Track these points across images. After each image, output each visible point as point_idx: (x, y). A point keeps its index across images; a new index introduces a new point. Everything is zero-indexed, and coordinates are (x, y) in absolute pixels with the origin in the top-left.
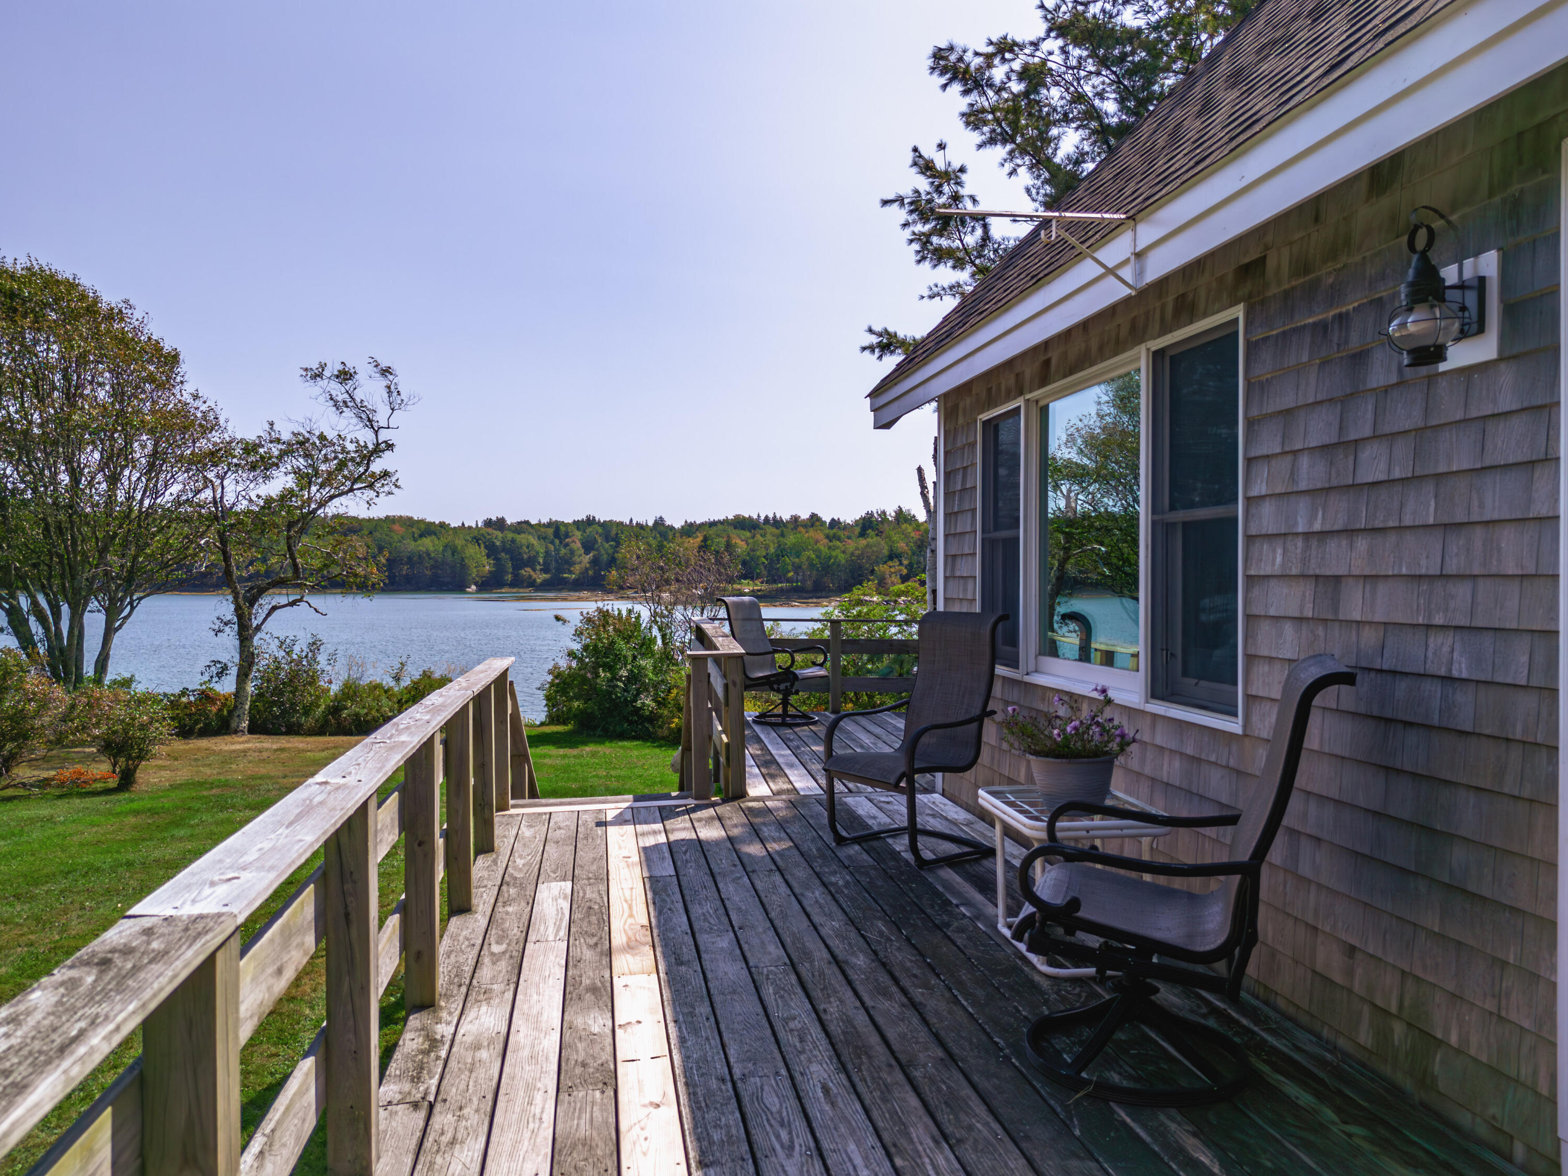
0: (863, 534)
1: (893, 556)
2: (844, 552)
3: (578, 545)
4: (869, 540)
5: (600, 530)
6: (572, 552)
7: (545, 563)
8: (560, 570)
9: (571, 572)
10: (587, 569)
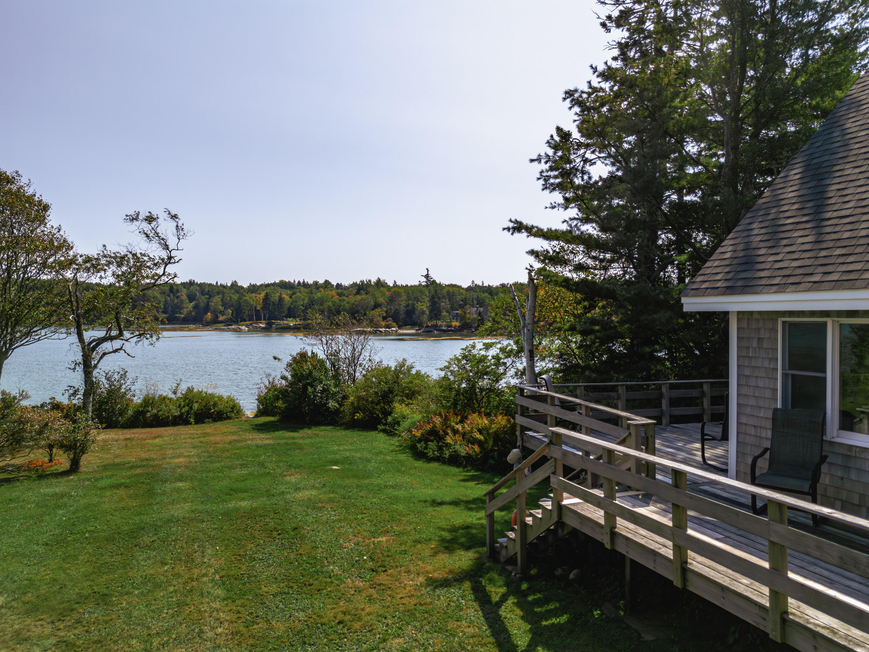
2: (348, 303)
3: (184, 297)
4: (363, 296)
5: (198, 288)
6: (182, 301)
7: (164, 308)
8: (174, 312)
9: (181, 313)
10: (191, 312)
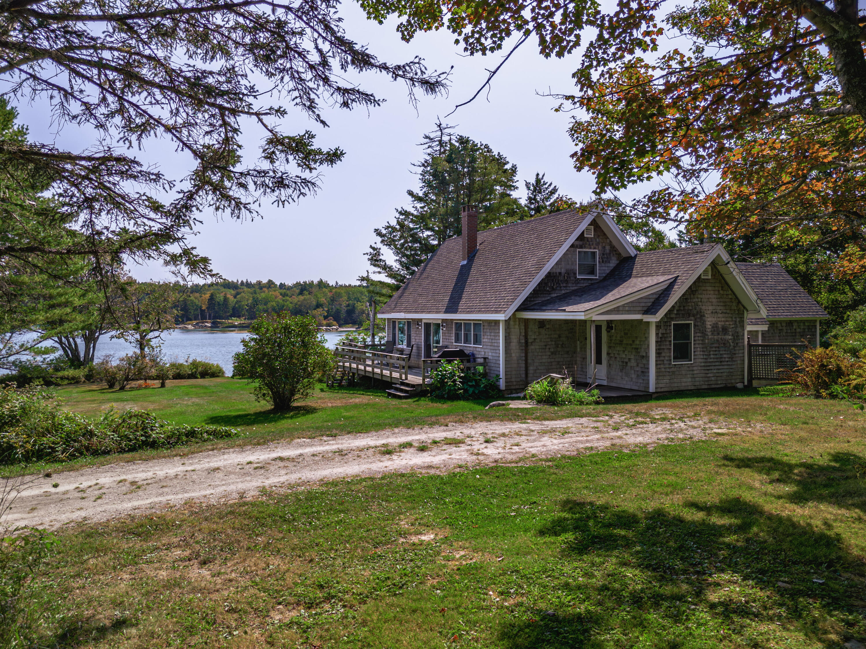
0: (301, 293)
1: (318, 306)
4: (305, 297)
